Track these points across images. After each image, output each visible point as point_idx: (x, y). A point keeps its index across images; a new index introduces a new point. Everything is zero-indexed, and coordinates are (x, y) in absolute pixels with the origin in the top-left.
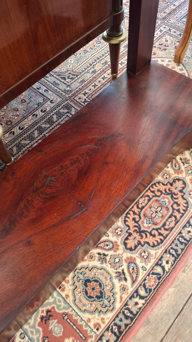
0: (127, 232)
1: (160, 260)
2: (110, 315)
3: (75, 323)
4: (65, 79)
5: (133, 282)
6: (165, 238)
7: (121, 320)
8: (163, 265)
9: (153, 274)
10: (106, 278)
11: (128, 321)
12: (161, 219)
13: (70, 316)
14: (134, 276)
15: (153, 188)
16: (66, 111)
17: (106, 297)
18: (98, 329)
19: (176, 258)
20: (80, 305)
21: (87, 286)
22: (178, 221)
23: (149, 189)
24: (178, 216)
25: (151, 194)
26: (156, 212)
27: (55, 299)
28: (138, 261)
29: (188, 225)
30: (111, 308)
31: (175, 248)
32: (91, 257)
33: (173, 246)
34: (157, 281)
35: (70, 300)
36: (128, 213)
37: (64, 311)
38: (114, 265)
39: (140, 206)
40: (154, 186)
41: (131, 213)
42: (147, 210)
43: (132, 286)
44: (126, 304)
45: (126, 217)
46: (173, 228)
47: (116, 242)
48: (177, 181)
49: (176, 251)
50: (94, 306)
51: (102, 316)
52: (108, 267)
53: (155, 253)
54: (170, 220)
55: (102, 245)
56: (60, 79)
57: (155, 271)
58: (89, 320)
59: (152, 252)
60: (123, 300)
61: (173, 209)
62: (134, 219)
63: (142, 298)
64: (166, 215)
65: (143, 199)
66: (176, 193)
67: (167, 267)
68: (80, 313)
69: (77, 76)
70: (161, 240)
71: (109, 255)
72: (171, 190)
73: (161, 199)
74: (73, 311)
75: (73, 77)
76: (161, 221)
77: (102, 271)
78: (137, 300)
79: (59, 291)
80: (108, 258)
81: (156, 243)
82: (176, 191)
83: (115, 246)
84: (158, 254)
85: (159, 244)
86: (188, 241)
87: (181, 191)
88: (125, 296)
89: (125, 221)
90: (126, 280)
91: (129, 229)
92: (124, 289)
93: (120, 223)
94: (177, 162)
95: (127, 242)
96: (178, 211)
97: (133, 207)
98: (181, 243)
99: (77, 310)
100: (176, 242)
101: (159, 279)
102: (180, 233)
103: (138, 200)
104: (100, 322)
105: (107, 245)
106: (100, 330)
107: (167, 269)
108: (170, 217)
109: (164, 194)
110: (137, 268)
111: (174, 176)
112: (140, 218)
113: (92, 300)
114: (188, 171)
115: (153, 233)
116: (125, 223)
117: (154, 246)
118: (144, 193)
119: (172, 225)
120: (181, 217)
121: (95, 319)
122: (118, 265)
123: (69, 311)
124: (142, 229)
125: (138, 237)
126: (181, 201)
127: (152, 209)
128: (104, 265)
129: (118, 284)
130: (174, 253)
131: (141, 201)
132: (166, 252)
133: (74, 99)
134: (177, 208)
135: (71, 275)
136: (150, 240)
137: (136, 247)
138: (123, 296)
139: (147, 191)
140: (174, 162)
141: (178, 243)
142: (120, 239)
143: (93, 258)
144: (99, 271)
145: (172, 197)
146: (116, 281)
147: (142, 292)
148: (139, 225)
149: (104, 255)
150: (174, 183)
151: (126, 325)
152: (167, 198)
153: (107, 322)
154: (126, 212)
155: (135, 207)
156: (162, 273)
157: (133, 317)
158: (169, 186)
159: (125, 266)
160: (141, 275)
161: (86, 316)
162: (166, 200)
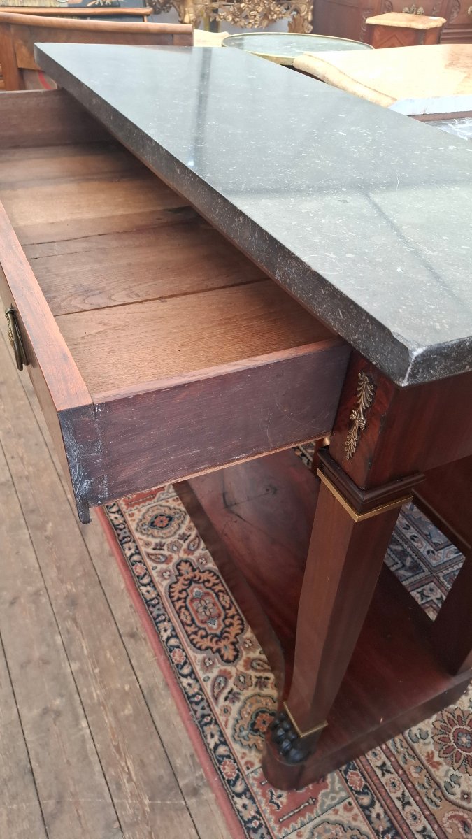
0: (198, 568)
1: (154, 587)
2: (133, 526)
3: (144, 501)
5: (148, 555)
6: (173, 602)
8: (148, 586)
9: (145, 574)
10: (165, 534)
11: (120, 538)
12: (195, 608)
13: (150, 499)
14: (153, 557)
15: (238, 619)
17: (149, 529)
19: (147, 602)
20: (155, 508)
21: (167, 517)
22: (183, 625)
23: (238, 614)
24: (190, 630)
25: (231, 613)
26: (205, 608)
27: (170, 494)
28: (164, 566)
29: (174, 633)
30: (139, 529)
31: (157, 607)
32: (190, 529)
33: (160, 606)
34: (137, 574)
35: (163, 503)
36: (218, 578)
37: (157, 497)
38: (173, 544)
39: (221, 594)
40: (239, 622)
41: (217, 581)
42: (213, 598)
43: (146, 552)
44: (134, 541)
45: (215, 574)
46: (179, 616)
47: (193, 554)
48: (235, 653)
49: (154, 606)
50: (149, 518)
51: (137, 521)
52: (174, 539)
53: (163, 586)
54: (189, 618)
55: (197, 541)
57: (146, 576)
58: (139, 511)
59: (165, 583)
60: (139, 541)
61: (200, 629)
62: (208, 581)
63: (132, 555)
64: (197, 616)
65: (228, 602)
66: (219, 643)
67: (144, 589)
68: (149, 506)
70: (173, 597)
71: (183, 544)
72: (226, 639)
73: (219, 621)
74: (153, 503)
76: (192, 607)
77: (173, 533)
78: (133, 551)
79: (175, 498)
80: (181, 542)
81: (172, 590)
82: (221, 644)
83: (189, 551)
84: (160, 587)
85: (170, 592)
86: (156, 624)
87: (219, 651)
88: (140, 543)
89: (210, 571)
90: (154, 549)
91: (200, 572)
92: (147, 544)
93: (211, 565)
94: (265, 670)
95: (188, 564)
96: (195, 633)
97: (223, 585)
98: (159, 616)
99: (152, 505)
100: (162, 611)
101: (138, 577)
102: (169, 621)
103: (228, 595)
104: (134, 518)
105: (194, 545)
106: (128, 516)
107: (142, 588)
108: (193, 620)
109: (224, 628)
110: (158, 563)
111: (244, 655)
112: (207, 588)
113: (154, 518)
114: (244, 677)
115: (184, 593)
117: (170, 587)
118: (235, 606)
119: (182, 617)
120: (187, 632)
121: (138, 515)
122: (171, 547)
123: (155, 500)
124: (193, 584)
125: (187, 576)
126: (206, 643)
127: (211, 606)
128: (177, 536)
129: (154, 541)
131: (227, 598)
132: (158, 595)
135: (183, 509)
136: (178, 587)
137: (179, 570)
138: (142, 542)
139: (237, 610)
140: (266, 666)
141: (160, 612)
142: (194, 559)
143: (188, 530)
144: (174, 531)
146: (158, 541)
147: (136, 558)
148: (199, 583)
149: (186, 539)
150: (232, 647)
151: (119, 535)
153: (131, 523)
154: (220, 576)
155: (222, 588)
156: (142, 581)
157: (122, 543)
158: (232, 639)
159: (166, 552)
160: (150, 563)
161: (144, 510)
162: (215, 627)
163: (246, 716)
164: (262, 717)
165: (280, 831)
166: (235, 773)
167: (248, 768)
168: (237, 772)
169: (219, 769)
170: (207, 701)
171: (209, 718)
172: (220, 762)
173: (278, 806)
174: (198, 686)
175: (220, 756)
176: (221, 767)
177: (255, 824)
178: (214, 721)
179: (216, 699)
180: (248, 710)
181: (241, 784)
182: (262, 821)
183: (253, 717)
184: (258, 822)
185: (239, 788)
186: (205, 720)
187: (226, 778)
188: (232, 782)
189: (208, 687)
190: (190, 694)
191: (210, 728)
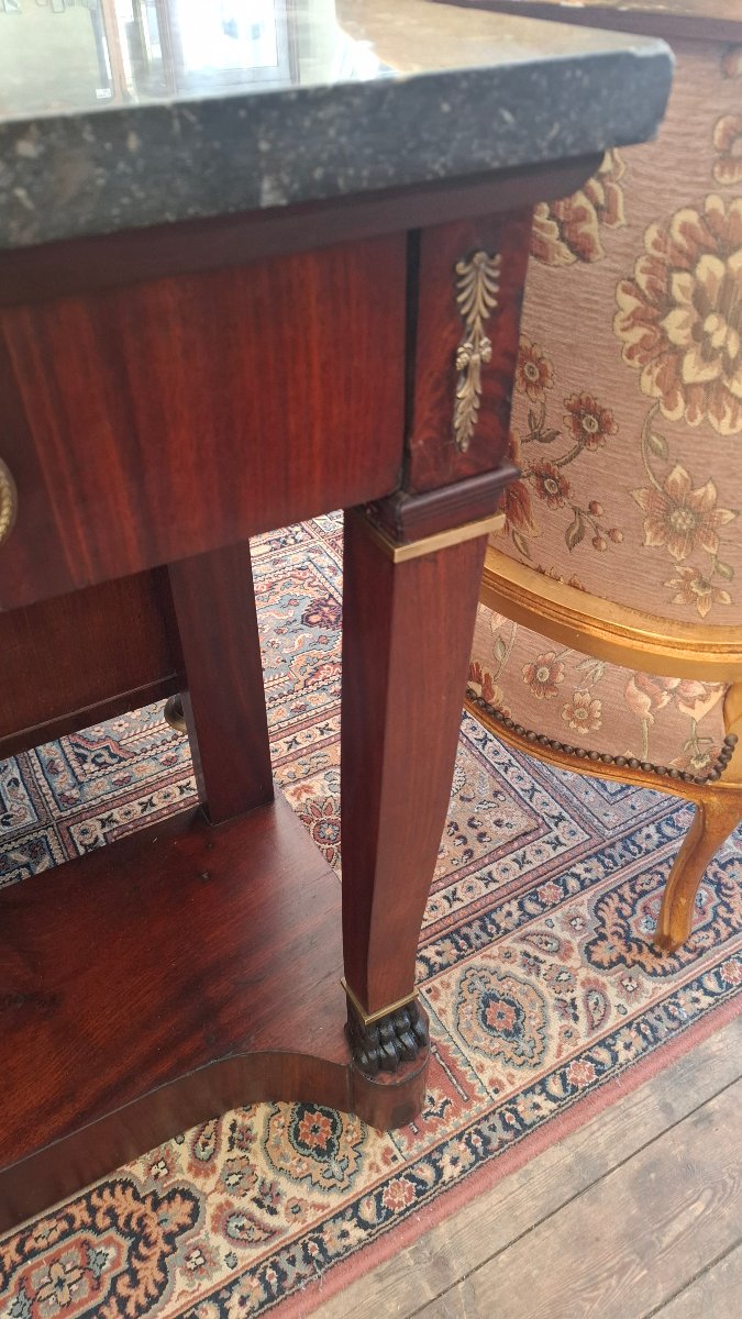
4: (82, 759)
12: (59, 1310)
15: (100, 1196)
16: (24, 859)
23: (88, 1197)
25: (80, 1213)
26: (60, 1283)
39: (29, 1245)
40: (107, 1193)
42: (39, 1264)
48: (178, 1198)
56: (71, 757)
61: (112, 1291)
64: (81, 1303)
65: (54, 1223)
66: (153, 1238)
69: (121, 760)
72: (146, 1221)
73: (99, 1245)
75: (110, 760)
82: (155, 1232)
87: (169, 1238)
94: (217, 1131)
96: (123, 1302)
97: (7, 1242)
103: (35, 1225)
108: (89, 1314)
109: (118, 1230)
111: (183, 1176)
112: (5, 1286)
114: (230, 1175)
118: (66, 1206)
126: (148, 1269)
127: (57, 1269)
131: (43, 1228)
133: (68, 828)
134: (125, 1292)
139: (77, 1201)
140: (210, 1129)
145: (133, 1248)
150: (165, 1205)
152: (119, 1247)
155: (14, 1244)
158: (147, 1207)
162: (112, 1252)
163: (304, 1166)
164: (306, 1135)
165: (481, 1100)
166: (404, 1183)
167: (395, 1158)
168: (402, 1179)
169: (401, 1214)
170: (277, 1254)
171: (311, 1244)
172: (390, 1213)
173: (447, 1102)
174: (247, 1280)
175: (379, 1215)
176: (397, 1210)
177: (477, 1141)
178: (316, 1235)
179: (273, 1233)
180: (294, 1162)
181: (421, 1170)
182: (471, 1130)
183: (306, 1152)
184: (474, 1137)
185: (427, 1173)
186: (315, 1253)
187: (414, 1198)
188: (420, 1187)
189: (249, 1255)
190: (264, 1296)
191: (330, 1240)
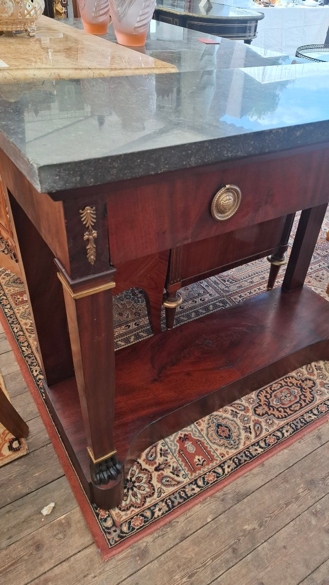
0: (258, 403)
1: (282, 428)
2: (233, 452)
3: (206, 448)
4: (225, 281)
5: (256, 436)
6: (289, 415)
7: (242, 456)
8: (283, 432)
9: (274, 435)
10: (235, 427)
11: (248, 459)
12: (288, 402)
13: (202, 443)
14: (258, 433)
15: (286, 379)
16: (221, 305)
17: (233, 439)
18: (222, 457)
19: (294, 431)
20: (211, 439)
21: (218, 428)
22: (302, 408)
23: (283, 379)
24: (304, 404)
25: (284, 384)
26: (286, 396)
27: (192, 429)
28: (263, 424)
29: (310, 412)
30: (235, 447)
31: (296, 424)
32: (226, 411)
33: (295, 422)
34: (276, 441)
35: (204, 433)
36: (261, 391)
37: (198, 438)
38: (243, 421)
39: (273, 389)
40: (288, 379)
41: (264, 391)
42: (278, 393)
43: (255, 438)
44: (248, 448)
45: (259, 393)
46: (297, 411)
47: (247, 407)
48: (308, 380)
50: (222, 442)
51: (227, 450)
52: (238, 421)
53: (279, 423)
54: (296, 405)
55: (236, 406)
56: (221, 280)
57: (276, 434)
58: (217, 450)
59: (276, 421)
60: (246, 445)
61: (300, 398)
62: (266, 396)
63: (261, 447)
64: (292, 401)
65: (277, 384)
66: (305, 388)
67: (286, 434)
68: (211, 444)
69: (236, 282)
70: (285, 415)
72: (302, 385)
73: (291, 389)
74: (206, 441)
75: (232, 281)
76: (288, 404)
77: (233, 422)
78: (257, 448)
79: (197, 425)
80: (239, 415)
81: (280, 417)
83: (246, 409)
84: (281, 424)
85: (282, 418)
86: (308, 423)
87: (310, 388)
89: (258, 396)
90: (251, 433)
91: (260, 401)
92: (248, 438)
93: (253, 395)
94: (311, 367)
95: (256, 409)
96: (305, 401)
97: (266, 388)
98: (302, 422)
99: (208, 441)
100: (298, 420)
101: (278, 440)
102: (303, 415)
103: (272, 385)
104: (225, 453)
105: (240, 407)
106: (224, 458)
108: (296, 403)
109: (295, 386)
110: (262, 428)
111: (307, 376)
112: (271, 397)
113: (221, 438)
114: (320, 376)
115: (279, 409)
116: (257, 397)
117: (278, 418)
118: (278, 381)
119: (297, 408)
120: (306, 405)
121: (222, 450)
122: (246, 422)
123: (202, 439)
124: (271, 404)
125: (266, 409)
126: (308, 394)
127: (283, 394)
128: (235, 419)
129: (243, 434)
130: (294, 427)
131: (274, 386)
132: (287, 424)
133: (230, 298)
134: (304, 399)
135: (207, 417)
136: (276, 413)
137: (263, 415)
138: (247, 442)
139: (281, 380)
140: (309, 366)
142: (251, 406)
143: (227, 412)
144: (230, 422)
145: (301, 390)
146: (243, 432)
147: (262, 444)
148: (269, 402)
149: (236, 412)
150: (305, 381)
151: (245, 461)
152: (297, 390)
153: (230, 454)
154: (260, 389)
155: (269, 388)
156: (281, 437)
157: (252, 457)
158: (300, 382)
159: (252, 424)
160: (264, 434)
161: (214, 447)
162: (296, 391)
